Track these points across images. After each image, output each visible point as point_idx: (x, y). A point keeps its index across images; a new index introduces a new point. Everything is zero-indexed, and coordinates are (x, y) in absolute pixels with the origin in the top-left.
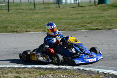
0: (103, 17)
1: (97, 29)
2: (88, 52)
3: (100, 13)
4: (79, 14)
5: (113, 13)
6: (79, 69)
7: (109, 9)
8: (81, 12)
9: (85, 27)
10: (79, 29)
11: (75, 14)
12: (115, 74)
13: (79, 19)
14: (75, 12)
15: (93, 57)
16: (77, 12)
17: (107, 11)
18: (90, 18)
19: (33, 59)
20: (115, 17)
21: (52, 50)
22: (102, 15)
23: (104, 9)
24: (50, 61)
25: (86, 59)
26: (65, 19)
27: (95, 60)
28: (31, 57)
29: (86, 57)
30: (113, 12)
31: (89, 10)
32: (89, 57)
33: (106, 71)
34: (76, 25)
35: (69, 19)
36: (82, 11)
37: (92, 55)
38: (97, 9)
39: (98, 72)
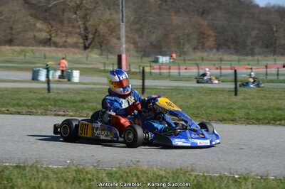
2: (197, 127)
15: (204, 138)
19: (83, 135)
21: (123, 120)
24: (121, 139)
25: (192, 138)
27: (209, 144)
28: (80, 131)
29: (193, 136)
32: (197, 136)
37: (203, 134)
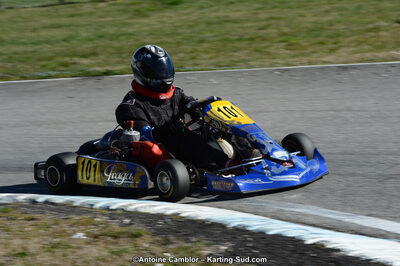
0: (130, 34)
1: (107, 73)
3: (126, 24)
4: (59, 26)
5: (164, 22)
6: (34, 202)
7: (153, 10)
8: (65, 20)
9: (73, 67)
10: (52, 73)
11: (45, 27)
12: (143, 210)
13: (57, 42)
14: (47, 21)
16: (54, 21)
17: (145, 16)
18: (90, 40)
20: (167, 35)
22: (131, 30)
23: (137, 11)
26: (13, 42)
30: (165, 19)
31: (91, 14)
33: (115, 203)
34: (43, 63)
35: (24, 44)
36: (72, 16)
38: (119, 11)
39: (92, 205)
